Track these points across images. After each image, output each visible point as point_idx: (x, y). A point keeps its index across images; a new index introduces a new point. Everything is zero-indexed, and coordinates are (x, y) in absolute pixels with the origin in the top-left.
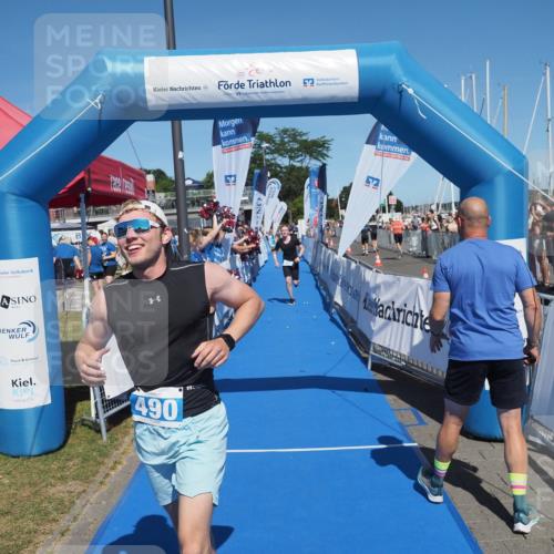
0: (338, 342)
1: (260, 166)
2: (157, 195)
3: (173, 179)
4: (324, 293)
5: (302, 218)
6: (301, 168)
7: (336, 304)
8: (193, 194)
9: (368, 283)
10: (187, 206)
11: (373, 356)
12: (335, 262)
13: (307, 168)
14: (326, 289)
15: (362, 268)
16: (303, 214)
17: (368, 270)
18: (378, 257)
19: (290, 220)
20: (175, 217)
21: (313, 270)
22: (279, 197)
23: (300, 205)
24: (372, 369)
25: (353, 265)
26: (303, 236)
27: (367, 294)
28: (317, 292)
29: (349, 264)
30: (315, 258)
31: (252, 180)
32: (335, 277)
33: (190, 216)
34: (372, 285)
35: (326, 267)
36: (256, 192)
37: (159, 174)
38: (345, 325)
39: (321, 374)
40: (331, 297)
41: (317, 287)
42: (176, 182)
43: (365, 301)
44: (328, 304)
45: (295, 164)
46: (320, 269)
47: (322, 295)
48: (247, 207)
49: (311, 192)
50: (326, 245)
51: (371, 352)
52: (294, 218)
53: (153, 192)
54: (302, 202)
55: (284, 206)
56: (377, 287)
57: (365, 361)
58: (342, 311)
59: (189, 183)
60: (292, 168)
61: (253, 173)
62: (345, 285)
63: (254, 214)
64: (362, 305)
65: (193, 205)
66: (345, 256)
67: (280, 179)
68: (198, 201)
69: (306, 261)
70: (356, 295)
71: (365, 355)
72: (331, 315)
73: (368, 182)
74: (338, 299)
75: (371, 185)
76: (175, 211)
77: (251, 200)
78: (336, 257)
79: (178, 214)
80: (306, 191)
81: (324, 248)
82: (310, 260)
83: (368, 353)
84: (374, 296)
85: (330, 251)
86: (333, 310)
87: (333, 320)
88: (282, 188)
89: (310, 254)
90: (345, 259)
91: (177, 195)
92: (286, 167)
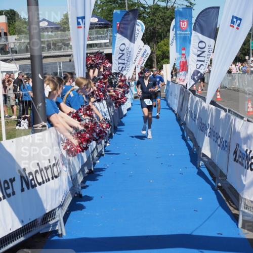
0: (207, 197)
1: (122, 6)
2: (9, 37)
3: (27, 20)
4: (191, 144)
5: (168, 63)
6: (166, 8)
7: (204, 155)
8: (50, 37)
9: (239, 133)
10: (43, 49)
11: (244, 212)
12: (203, 110)
13: (173, 8)
14: (194, 140)
15: (232, 117)
16: (168, 58)
17: (238, 120)
18: (250, 106)
19: (155, 65)
20: (28, 62)
21: (179, 119)
22: (143, 39)
23: (165, 48)
24: (243, 227)
25: (223, 114)
26: (168, 82)
27: (238, 145)
28: (183, 142)
29: (218, 113)
30: (181, 106)
31: (111, 21)
32: (203, 127)
33: (45, 61)
34: (243, 135)
35: (194, 116)
36: (118, 36)
37: (12, 15)
38: (214, 179)
39: (188, 232)
40: (199, 148)
41: (184, 138)
42: (29, 23)
43: (235, 152)
44: (195, 156)
45: (159, 3)
46: (187, 118)
47: (188, 145)
48: (107, 51)
49: (176, 34)
50: (194, 92)
51: (242, 209)
52: (158, 62)
53: (6, 34)
54: (167, 45)
55: (148, 49)
56: (248, 138)
57: (235, 218)
58: (211, 164)
59: (44, 24)
60: (156, 8)
61: (112, 14)
62: (214, 136)
63: (115, 58)
64: (232, 157)
65: (49, 48)
66: (213, 103)
67: (144, 20)
68: (55, 44)
69: (171, 109)
70: (225, 146)
71: (235, 212)
72: (198, 168)
73: (233, 22)
74: (206, 150)
75: (236, 26)
76: (28, 55)
77: (112, 43)
78: (204, 104)
79: (32, 58)
80: (172, 34)
81: (191, 95)
82: (175, 108)
83: (238, 209)
84: (245, 147)
85: (197, 99)
86: (201, 163)
87: (201, 173)
88: (146, 30)
89: (176, 101)
90: (214, 107)
91: (31, 38)
92: (150, 7)
